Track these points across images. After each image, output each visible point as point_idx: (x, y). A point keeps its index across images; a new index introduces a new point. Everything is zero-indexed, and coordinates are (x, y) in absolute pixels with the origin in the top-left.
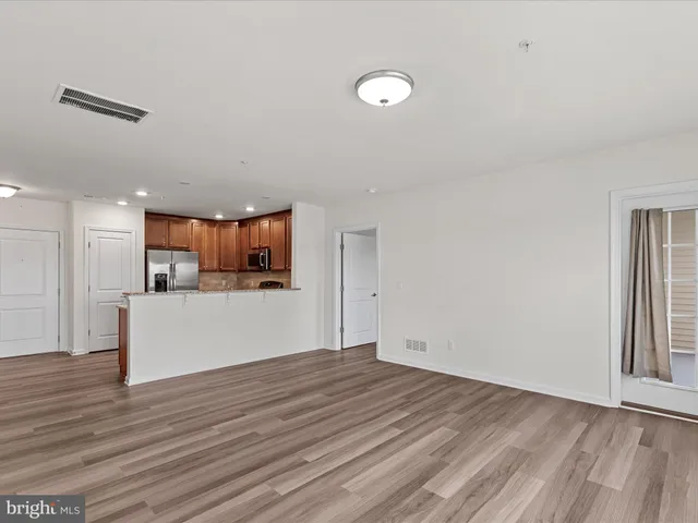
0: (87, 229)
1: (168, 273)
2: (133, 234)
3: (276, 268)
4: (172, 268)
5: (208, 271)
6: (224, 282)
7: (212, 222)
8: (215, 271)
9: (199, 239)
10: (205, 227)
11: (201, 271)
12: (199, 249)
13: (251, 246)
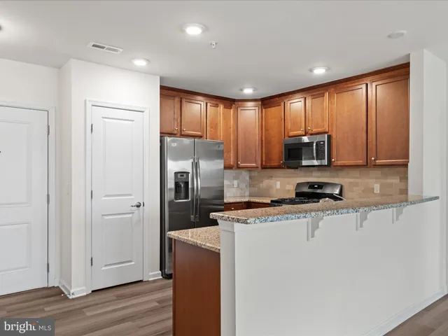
0: (89, 105)
1: (190, 170)
2: (147, 112)
3: (339, 163)
6: (236, 182)
9: (215, 126)
10: (221, 109)
11: (226, 168)
13: (288, 133)
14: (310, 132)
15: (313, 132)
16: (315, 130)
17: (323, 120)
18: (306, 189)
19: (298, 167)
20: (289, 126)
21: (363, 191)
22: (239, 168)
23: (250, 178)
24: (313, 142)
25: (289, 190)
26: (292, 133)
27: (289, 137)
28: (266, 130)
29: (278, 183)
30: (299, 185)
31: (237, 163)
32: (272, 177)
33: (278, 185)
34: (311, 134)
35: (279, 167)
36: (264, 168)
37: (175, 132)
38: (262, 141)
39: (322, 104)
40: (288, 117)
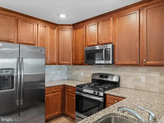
4: (20, 63)
5: (50, 64)
6: (59, 72)
7: (53, 25)
8: (54, 64)
9: (43, 39)
10: (48, 29)
11: (46, 64)
12: (43, 46)
13: (88, 44)
14: (101, 43)
15: (103, 43)
16: (104, 42)
17: (109, 35)
18: (98, 78)
19: (93, 64)
20: (88, 39)
21: (133, 80)
22: (59, 64)
23: (68, 69)
24: (103, 49)
25: (88, 77)
26: (90, 44)
27: (88, 46)
28: (75, 43)
29: (82, 73)
30: (94, 74)
31: (59, 62)
32: (79, 69)
33: (82, 74)
34: (101, 44)
35: (82, 64)
36: (74, 64)
37: (13, 40)
38: (73, 49)
39: (109, 25)
40: (87, 34)
